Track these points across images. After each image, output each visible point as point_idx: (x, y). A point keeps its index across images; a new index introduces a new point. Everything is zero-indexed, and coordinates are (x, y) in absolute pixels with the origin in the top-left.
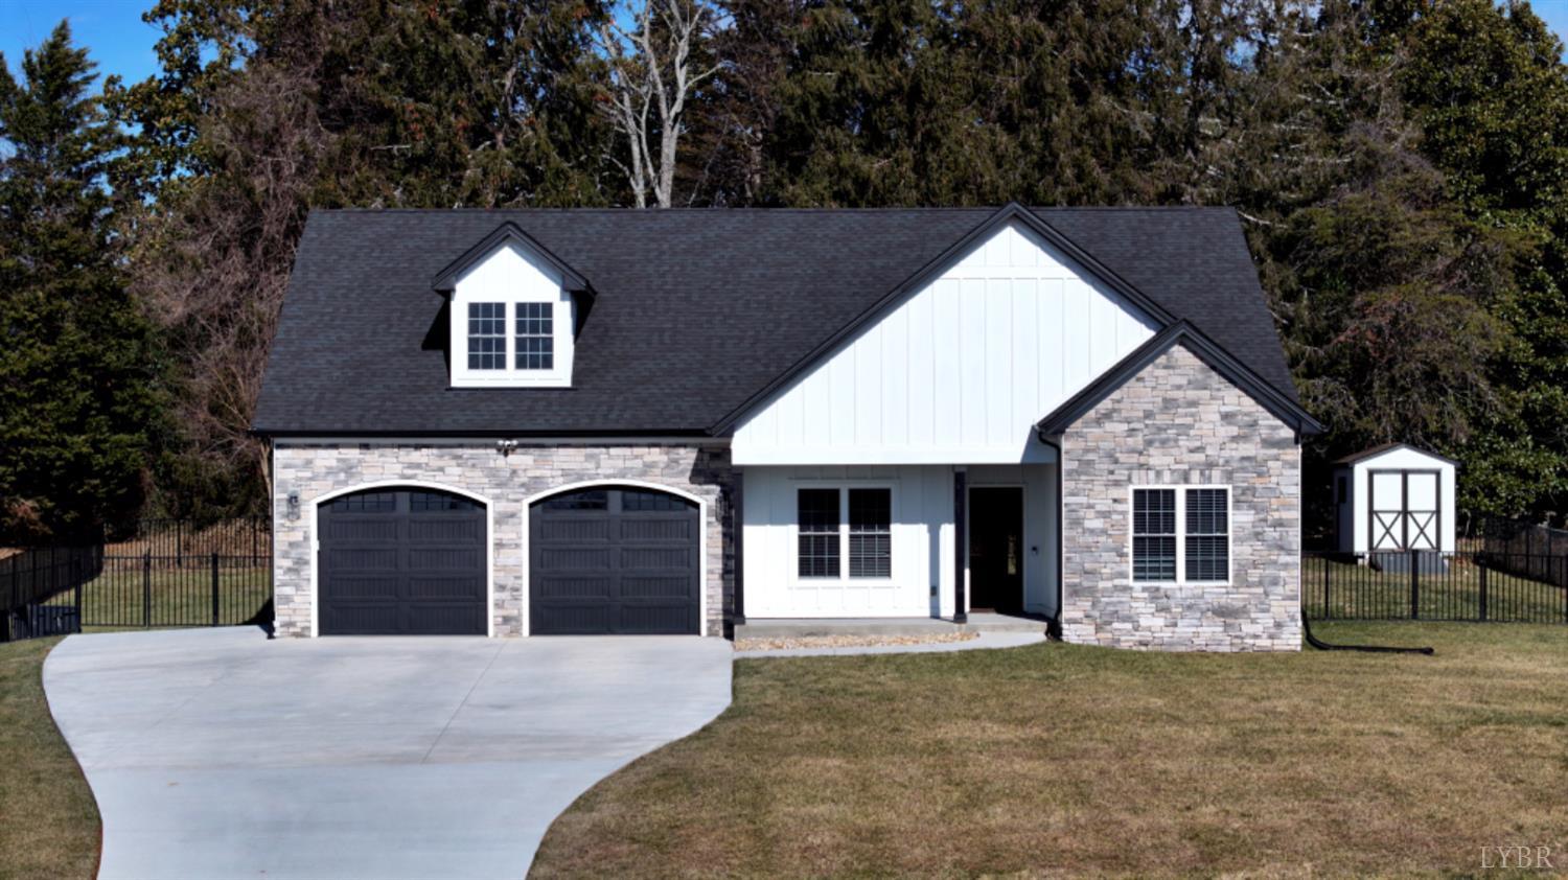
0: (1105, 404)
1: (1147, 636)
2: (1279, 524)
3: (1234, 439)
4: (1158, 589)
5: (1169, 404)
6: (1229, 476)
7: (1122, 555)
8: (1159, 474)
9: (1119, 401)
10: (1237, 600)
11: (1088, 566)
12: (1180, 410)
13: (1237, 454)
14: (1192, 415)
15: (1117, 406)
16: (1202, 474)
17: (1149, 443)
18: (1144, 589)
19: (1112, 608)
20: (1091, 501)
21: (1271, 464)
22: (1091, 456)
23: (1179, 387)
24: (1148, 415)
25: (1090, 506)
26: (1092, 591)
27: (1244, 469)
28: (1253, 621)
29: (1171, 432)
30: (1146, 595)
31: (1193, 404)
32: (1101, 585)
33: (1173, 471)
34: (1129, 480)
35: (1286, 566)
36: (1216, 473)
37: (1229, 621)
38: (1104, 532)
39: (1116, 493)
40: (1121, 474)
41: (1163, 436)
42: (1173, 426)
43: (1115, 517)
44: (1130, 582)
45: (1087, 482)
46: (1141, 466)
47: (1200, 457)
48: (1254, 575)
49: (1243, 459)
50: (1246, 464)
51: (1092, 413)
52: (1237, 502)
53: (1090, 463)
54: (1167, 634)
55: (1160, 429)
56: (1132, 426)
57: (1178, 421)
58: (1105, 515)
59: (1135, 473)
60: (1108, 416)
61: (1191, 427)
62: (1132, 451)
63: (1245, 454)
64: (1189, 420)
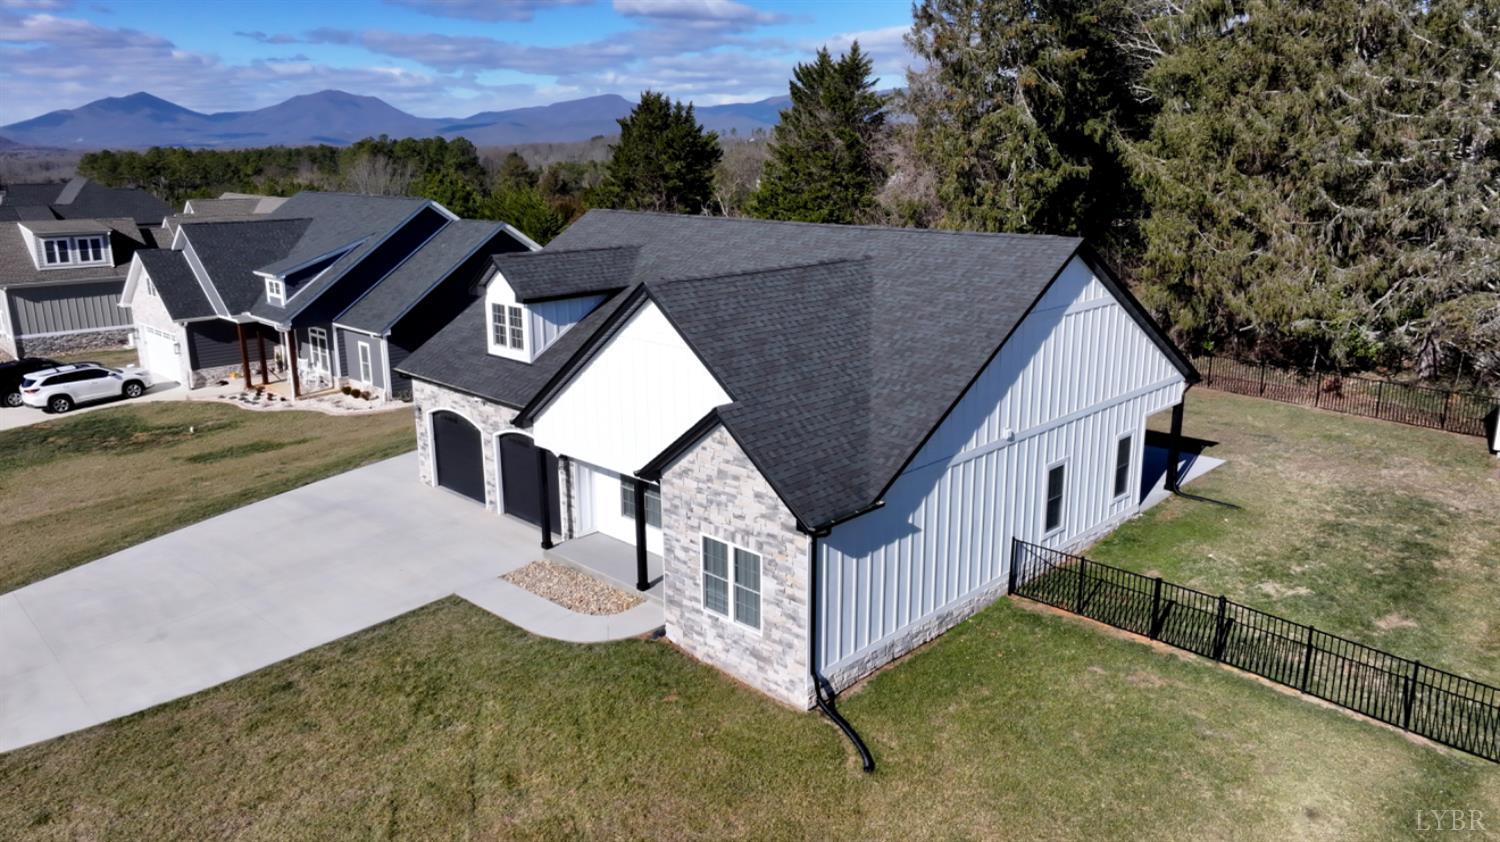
0: (684, 463)
1: (711, 652)
2: (792, 598)
3: (763, 516)
4: (717, 619)
5: (721, 474)
6: (760, 546)
7: (696, 584)
8: (717, 529)
9: (693, 462)
10: (765, 648)
11: (678, 585)
12: (728, 481)
13: (765, 530)
14: (736, 487)
15: (690, 466)
16: (743, 538)
17: (711, 502)
18: (710, 617)
19: (690, 623)
20: (679, 537)
21: (788, 545)
22: (677, 502)
23: (727, 462)
24: (710, 479)
25: (678, 540)
26: (679, 605)
27: (769, 544)
28: (776, 672)
29: (723, 498)
30: (709, 621)
31: (736, 478)
32: (686, 602)
33: (725, 530)
34: (699, 527)
35: (797, 636)
36: (752, 540)
37: (761, 664)
38: (685, 563)
39: (692, 535)
40: (694, 522)
41: (718, 499)
42: (724, 493)
43: (692, 554)
44: (701, 606)
45: (676, 521)
46: (706, 519)
47: (740, 524)
48: (776, 634)
49: (769, 535)
50: (771, 540)
51: (678, 467)
52: (765, 568)
53: (676, 507)
54: (723, 656)
55: (717, 494)
56: (701, 485)
57: (727, 490)
58: (686, 550)
59: (703, 524)
60: (686, 472)
61: (735, 497)
62: (701, 505)
63: (771, 532)
64: (733, 491)
